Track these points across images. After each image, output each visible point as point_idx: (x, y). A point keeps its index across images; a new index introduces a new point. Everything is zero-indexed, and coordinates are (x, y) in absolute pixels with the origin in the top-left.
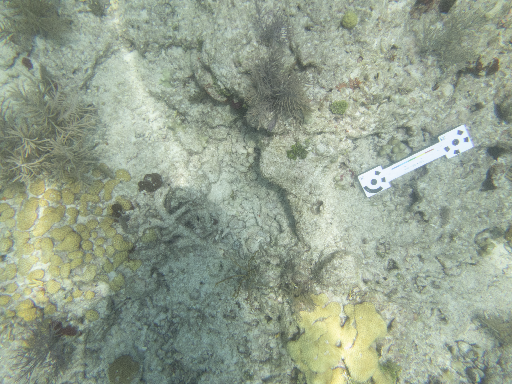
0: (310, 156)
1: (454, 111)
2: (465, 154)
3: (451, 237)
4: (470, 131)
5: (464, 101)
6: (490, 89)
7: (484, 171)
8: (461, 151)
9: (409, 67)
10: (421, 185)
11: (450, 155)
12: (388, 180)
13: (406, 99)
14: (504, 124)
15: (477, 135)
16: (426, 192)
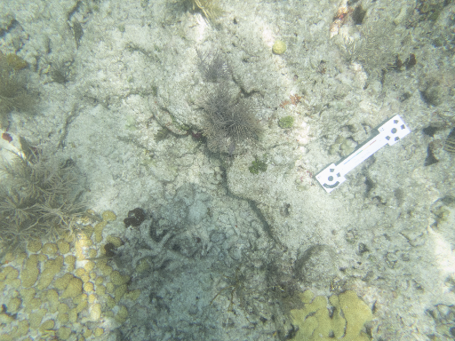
0: (270, 167)
1: (386, 104)
2: (404, 139)
3: (409, 212)
4: (404, 118)
5: (393, 93)
6: (413, 80)
7: (424, 150)
8: (400, 138)
9: (339, 76)
10: (372, 173)
11: (392, 142)
12: (342, 175)
13: (343, 103)
14: (432, 107)
15: (412, 121)
16: (378, 178)
